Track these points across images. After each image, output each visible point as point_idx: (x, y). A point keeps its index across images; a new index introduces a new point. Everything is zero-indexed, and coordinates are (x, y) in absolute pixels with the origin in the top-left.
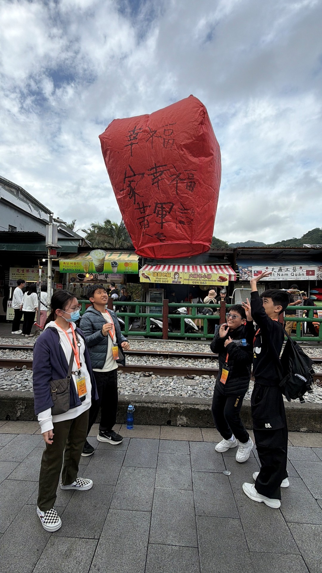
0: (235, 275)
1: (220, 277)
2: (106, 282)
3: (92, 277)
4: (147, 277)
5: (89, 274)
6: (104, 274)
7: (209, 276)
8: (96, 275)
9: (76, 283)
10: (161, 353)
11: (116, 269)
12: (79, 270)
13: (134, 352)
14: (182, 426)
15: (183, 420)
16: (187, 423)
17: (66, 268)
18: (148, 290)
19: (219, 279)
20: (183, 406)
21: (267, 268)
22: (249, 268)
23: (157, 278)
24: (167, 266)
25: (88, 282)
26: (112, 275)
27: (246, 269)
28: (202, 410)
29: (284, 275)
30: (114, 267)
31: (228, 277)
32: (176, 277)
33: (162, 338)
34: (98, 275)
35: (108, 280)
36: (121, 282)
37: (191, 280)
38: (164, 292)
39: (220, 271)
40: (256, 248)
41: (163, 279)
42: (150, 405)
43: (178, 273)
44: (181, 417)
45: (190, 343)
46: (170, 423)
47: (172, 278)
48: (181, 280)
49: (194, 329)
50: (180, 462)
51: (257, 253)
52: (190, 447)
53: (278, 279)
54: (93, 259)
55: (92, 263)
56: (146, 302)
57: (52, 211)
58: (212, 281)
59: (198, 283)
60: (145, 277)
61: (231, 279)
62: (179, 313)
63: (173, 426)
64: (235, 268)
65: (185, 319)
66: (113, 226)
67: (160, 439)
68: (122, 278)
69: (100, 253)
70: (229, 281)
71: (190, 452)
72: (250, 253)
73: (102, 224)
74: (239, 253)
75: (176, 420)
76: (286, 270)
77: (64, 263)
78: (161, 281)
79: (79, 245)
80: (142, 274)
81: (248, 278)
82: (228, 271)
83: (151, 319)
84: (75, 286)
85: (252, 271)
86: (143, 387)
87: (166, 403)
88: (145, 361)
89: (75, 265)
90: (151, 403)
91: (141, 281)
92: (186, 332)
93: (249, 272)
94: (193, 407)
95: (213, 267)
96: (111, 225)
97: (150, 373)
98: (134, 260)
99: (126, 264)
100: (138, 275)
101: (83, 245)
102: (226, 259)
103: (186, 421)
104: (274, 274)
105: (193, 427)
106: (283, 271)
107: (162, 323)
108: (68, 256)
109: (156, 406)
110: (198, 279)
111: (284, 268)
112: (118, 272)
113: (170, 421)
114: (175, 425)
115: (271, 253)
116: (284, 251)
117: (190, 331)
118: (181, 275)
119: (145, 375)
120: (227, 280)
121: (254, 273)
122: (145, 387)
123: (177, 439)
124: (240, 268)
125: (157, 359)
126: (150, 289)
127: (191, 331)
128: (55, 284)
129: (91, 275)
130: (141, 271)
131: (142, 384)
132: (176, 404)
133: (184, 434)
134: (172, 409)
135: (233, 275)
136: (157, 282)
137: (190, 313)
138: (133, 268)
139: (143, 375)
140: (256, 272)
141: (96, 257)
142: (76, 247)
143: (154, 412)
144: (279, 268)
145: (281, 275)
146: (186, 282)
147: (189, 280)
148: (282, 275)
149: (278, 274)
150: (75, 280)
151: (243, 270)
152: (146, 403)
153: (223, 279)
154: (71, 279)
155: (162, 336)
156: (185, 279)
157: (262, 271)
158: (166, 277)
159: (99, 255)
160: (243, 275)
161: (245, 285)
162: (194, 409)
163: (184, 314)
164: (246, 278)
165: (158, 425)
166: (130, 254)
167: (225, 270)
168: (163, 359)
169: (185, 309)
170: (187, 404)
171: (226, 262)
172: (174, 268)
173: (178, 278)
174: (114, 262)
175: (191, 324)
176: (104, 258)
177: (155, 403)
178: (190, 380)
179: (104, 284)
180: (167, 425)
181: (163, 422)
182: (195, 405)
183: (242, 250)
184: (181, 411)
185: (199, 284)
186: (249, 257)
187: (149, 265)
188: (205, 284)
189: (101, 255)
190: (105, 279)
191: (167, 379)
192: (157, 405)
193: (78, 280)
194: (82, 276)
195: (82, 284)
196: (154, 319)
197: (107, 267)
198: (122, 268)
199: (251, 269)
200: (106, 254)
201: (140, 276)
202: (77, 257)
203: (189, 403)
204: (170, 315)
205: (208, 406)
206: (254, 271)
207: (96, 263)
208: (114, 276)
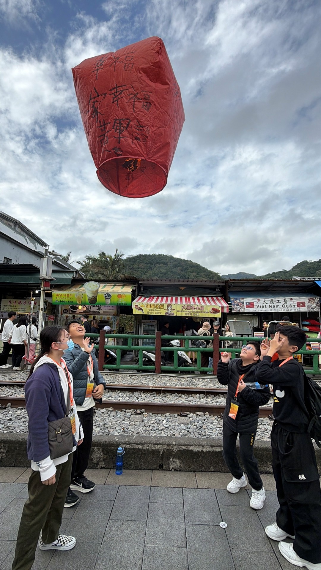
0: (227, 307)
1: (213, 309)
2: (98, 313)
3: (85, 309)
4: (140, 309)
5: (82, 305)
6: (97, 306)
7: (202, 308)
8: (88, 307)
9: (69, 315)
10: (154, 388)
11: (109, 301)
12: (72, 302)
13: (126, 387)
14: (175, 470)
15: (176, 464)
16: (180, 466)
17: (59, 300)
18: (141, 321)
19: (212, 311)
20: (176, 447)
21: (258, 300)
22: (241, 300)
23: (150, 310)
24: (160, 298)
25: (81, 313)
26: (105, 306)
27: (238, 301)
28: (196, 452)
29: (275, 307)
30: (107, 298)
31: (220, 309)
32: (169, 308)
33: (154, 372)
34: (91, 306)
35: (101, 312)
36: (114, 313)
37: (184, 311)
38: (157, 323)
39: (212, 302)
40: (247, 280)
41: (156, 310)
42: (141, 447)
43: (171, 305)
44: (174, 460)
45: (183, 377)
46: (162, 467)
47: (165, 310)
48: (174, 312)
49: (187, 362)
50: (172, 513)
51: (248, 285)
52: (183, 496)
53: (270, 310)
54: (86, 290)
55: (85, 295)
56: (138, 334)
57: (48, 243)
58: (205, 312)
59: (191, 314)
60: (139, 308)
61: (223, 311)
62: (172, 346)
63: (165, 470)
64: (227, 300)
65: (178, 352)
66: (107, 258)
67: (151, 486)
68: (115, 309)
69: (93, 285)
70: (222, 313)
71: (183, 500)
72: (242, 285)
73: (97, 256)
74: (231, 285)
75: (169, 464)
76: (277, 302)
77: (57, 295)
78: (154, 312)
79: (73, 277)
80: (135, 306)
81: (240, 310)
82: (220, 303)
83: (144, 352)
84: (67, 318)
85: (244, 302)
86: (134, 426)
87: (158, 444)
88: (137, 397)
89: (68, 297)
90: (143, 444)
91: (134, 313)
92: (179, 366)
93: (241, 304)
94: (186, 449)
95: (205, 298)
96: (105, 257)
97: (142, 410)
98: (128, 292)
99: (120, 296)
100: (131, 306)
101: (77, 277)
102: (219, 291)
103: (179, 465)
104: (265, 306)
105: (187, 471)
106: (274, 302)
107: (155, 356)
108: (62, 288)
109: (147, 448)
110: (191, 310)
111: (275, 300)
112: (111, 304)
113: (163, 464)
114: (168, 470)
115: (262, 285)
116: (275, 283)
117: (183, 364)
118: (174, 307)
119: (136, 413)
120: (219, 312)
121: (246, 305)
122: (136, 426)
123: (170, 486)
124: (232, 300)
125: (149, 395)
126: (143, 321)
127: (185, 364)
128: (47, 315)
129: (84, 307)
130: (134, 303)
131: (133, 423)
132: (169, 445)
133: (177, 480)
134: (164, 451)
135: (225, 307)
136: (150, 314)
137: (183, 345)
138: (127, 300)
139: (135, 412)
140: (248, 304)
141: (90, 289)
142: (70, 279)
143: (145, 454)
144: (270, 300)
145: (272, 307)
146: (179, 314)
147: (182, 311)
148: (274, 307)
149: (269, 305)
150: (67, 312)
151: (235, 301)
152: (137, 444)
153: (215, 311)
154: (63, 311)
155: (155, 370)
156: (178, 311)
157: (253, 303)
158: (159, 309)
159: (92, 287)
160: (236, 307)
161: (237, 316)
162: (188, 450)
163: (178, 346)
164: (238, 309)
165: (149, 469)
166: (124, 286)
167: (217, 302)
168: (155, 395)
169: (177, 341)
170: (180, 445)
171: (218, 294)
172: (167, 300)
173: (171, 310)
174: (108, 294)
175: (184, 357)
176: (98, 290)
177: (147, 444)
178: (183, 418)
179: (96, 316)
180: (159, 470)
181: (155, 466)
182: (189, 447)
183: (233, 283)
184: (174, 453)
185: (192, 316)
186: (241, 289)
187: (142, 296)
188: (198, 316)
189: (95, 286)
190: (98, 310)
191: (159, 417)
192: (148, 446)
193: (71, 312)
194: (75, 308)
195: (75, 316)
196: (146, 352)
197: (100, 299)
198: (115, 300)
199: (243, 301)
200: (100, 286)
201: (133, 307)
202: (71, 289)
203: (182, 443)
204: (163, 348)
205: (202, 447)
206: (246, 303)
207: (89, 295)
208: (107, 308)
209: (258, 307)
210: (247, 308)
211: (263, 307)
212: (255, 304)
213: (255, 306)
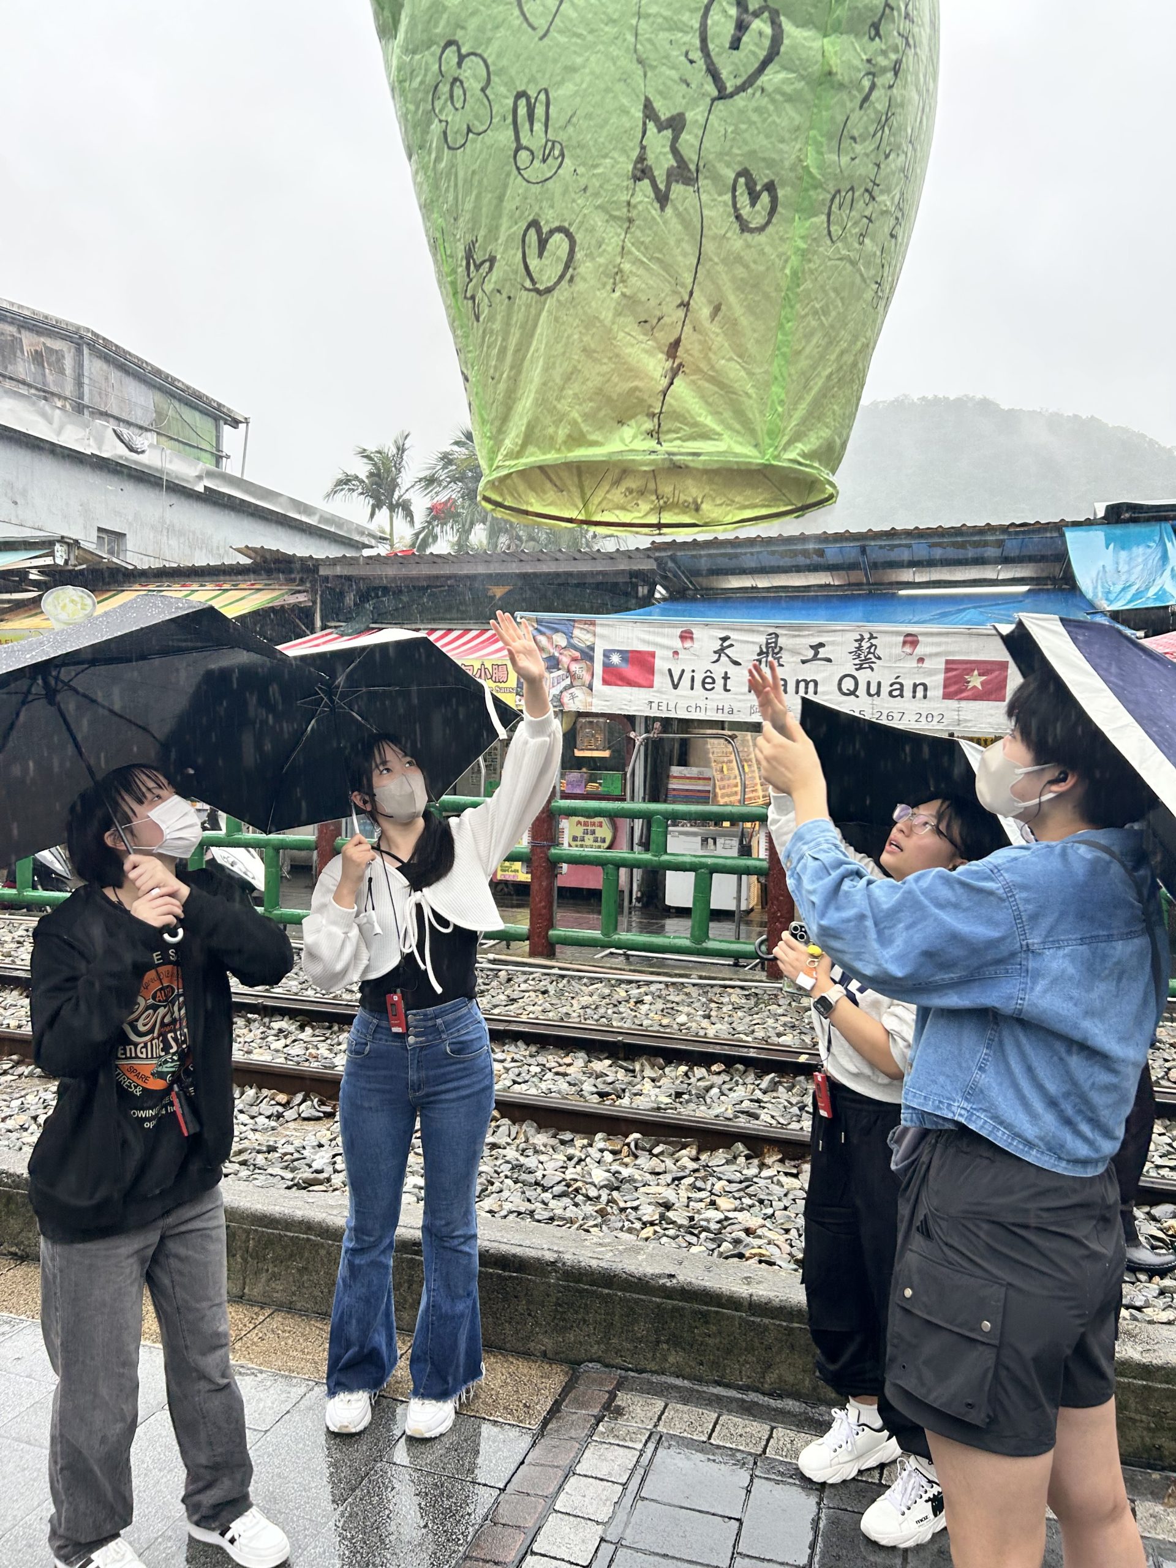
21: (686, 636)
27: (560, 640)
76: (811, 653)
85: (592, 648)
111: (799, 639)
121: (608, 667)
140: (615, 659)
144: (762, 639)
157: (653, 654)
199: (589, 638)
209: (675, 687)
210: (607, 689)
211: (707, 683)
212: (660, 664)
213: (657, 680)
